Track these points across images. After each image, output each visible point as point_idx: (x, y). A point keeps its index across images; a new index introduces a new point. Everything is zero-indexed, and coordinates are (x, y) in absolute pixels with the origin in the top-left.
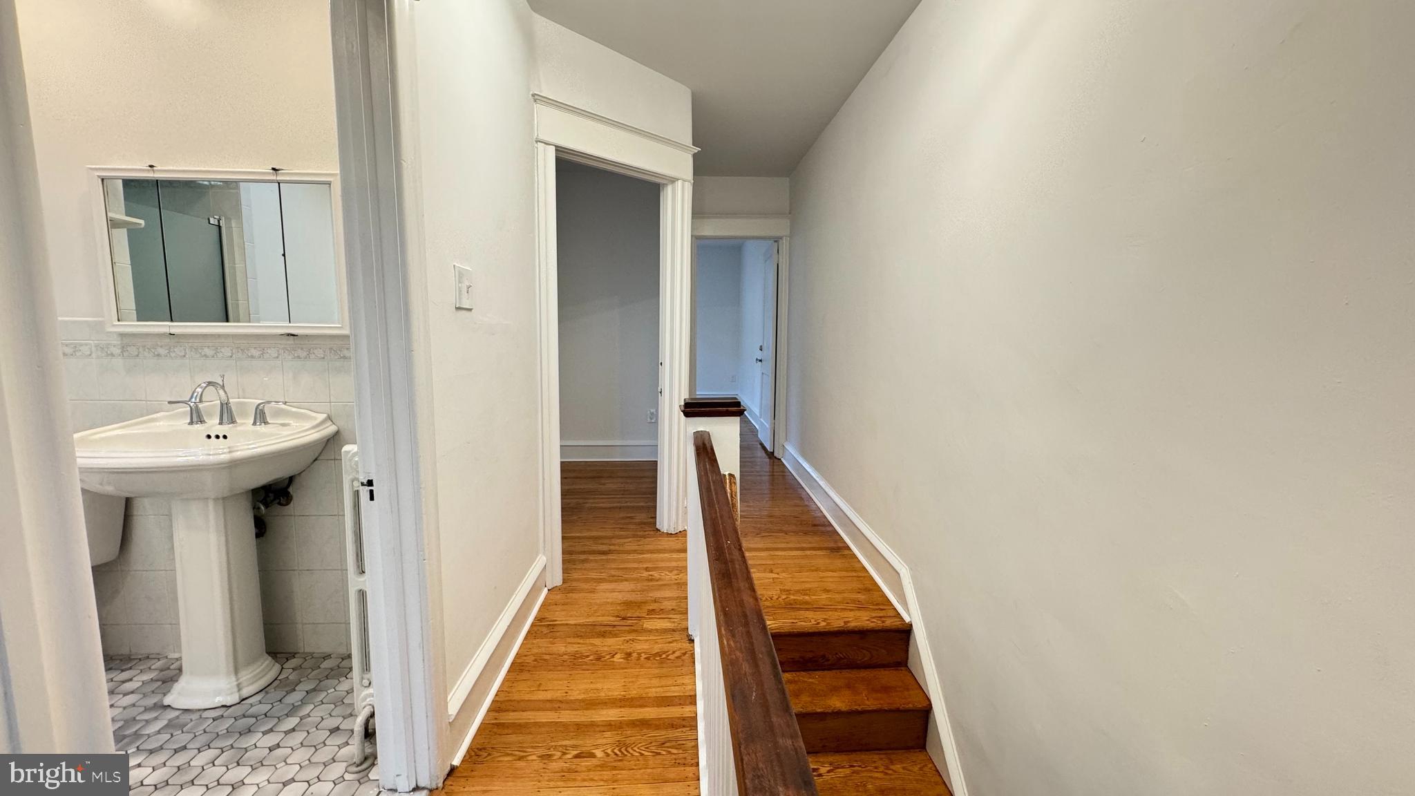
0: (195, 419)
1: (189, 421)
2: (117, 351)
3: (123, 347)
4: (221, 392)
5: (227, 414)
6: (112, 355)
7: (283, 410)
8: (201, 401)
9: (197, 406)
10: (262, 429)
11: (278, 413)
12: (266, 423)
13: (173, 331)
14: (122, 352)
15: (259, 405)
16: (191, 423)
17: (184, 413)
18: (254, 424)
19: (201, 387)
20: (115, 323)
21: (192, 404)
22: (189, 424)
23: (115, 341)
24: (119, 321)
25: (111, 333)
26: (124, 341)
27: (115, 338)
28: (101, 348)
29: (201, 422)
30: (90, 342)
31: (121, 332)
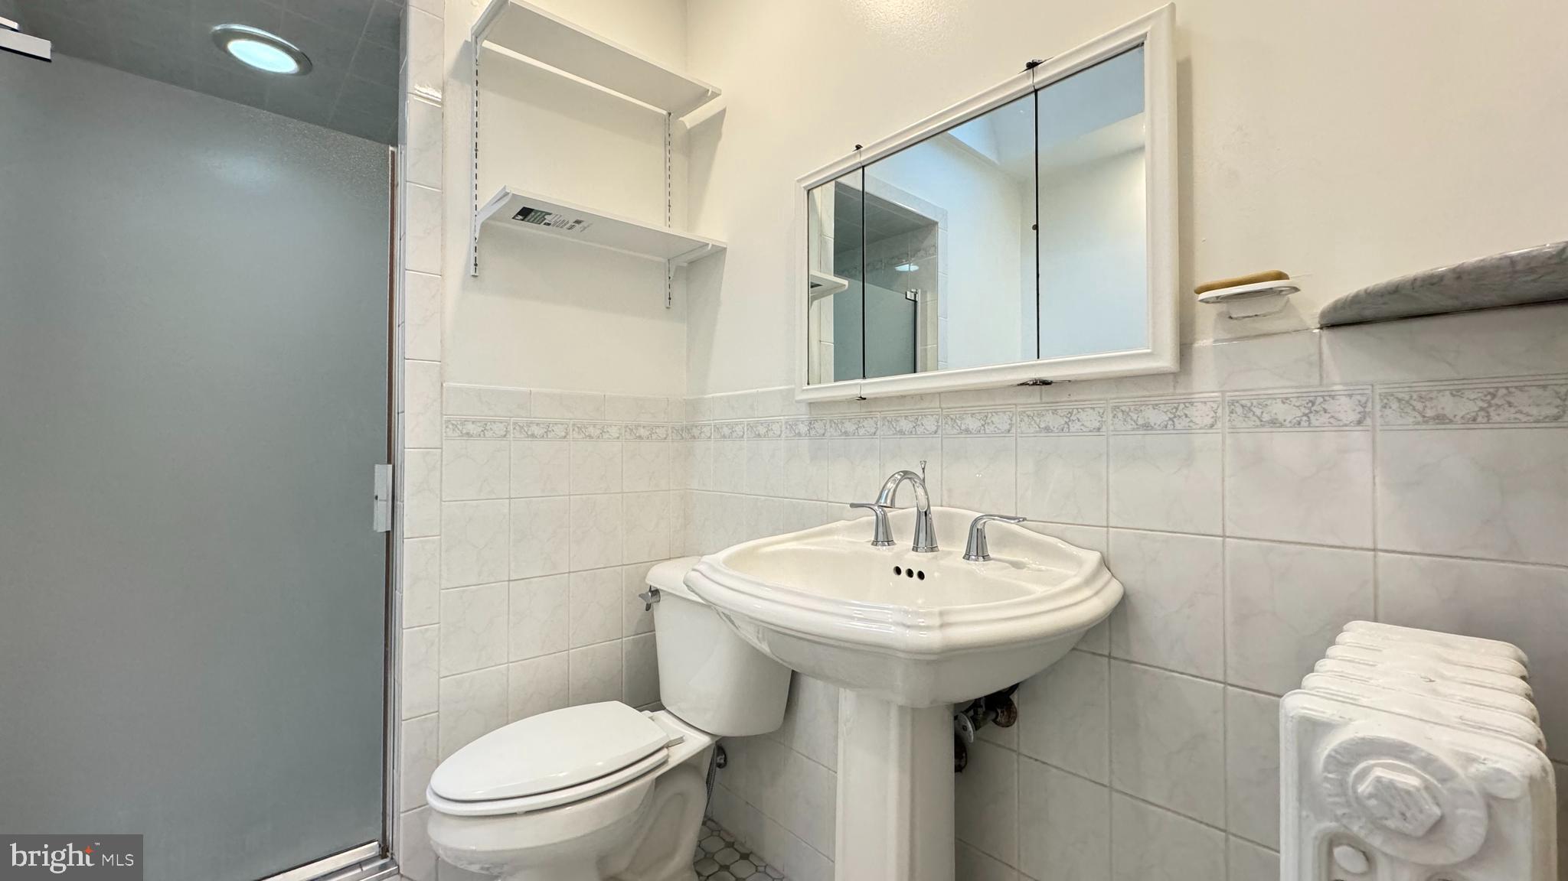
0: (881, 538)
1: (873, 539)
2: (803, 428)
3: (810, 423)
4: (920, 491)
5: (926, 535)
6: (799, 434)
7: (1015, 535)
8: (892, 506)
9: (885, 515)
10: (976, 566)
11: (1008, 540)
12: (986, 557)
13: (864, 393)
14: (808, 430)
15: (976, 521)
16: (875, 543)
17: (869, 523)
18: (967, 556)
19: (894, 482)
20: (805, 388)
21: (879, 511)
22: (872, 544)
23: (804, 414)
24: (808, 384)
25: (798, 402)
26: (813, 413)
27: (804, 409)
28: (791, 426)
29: (889, 545)
30: (782, 418)
31: (809, 399)
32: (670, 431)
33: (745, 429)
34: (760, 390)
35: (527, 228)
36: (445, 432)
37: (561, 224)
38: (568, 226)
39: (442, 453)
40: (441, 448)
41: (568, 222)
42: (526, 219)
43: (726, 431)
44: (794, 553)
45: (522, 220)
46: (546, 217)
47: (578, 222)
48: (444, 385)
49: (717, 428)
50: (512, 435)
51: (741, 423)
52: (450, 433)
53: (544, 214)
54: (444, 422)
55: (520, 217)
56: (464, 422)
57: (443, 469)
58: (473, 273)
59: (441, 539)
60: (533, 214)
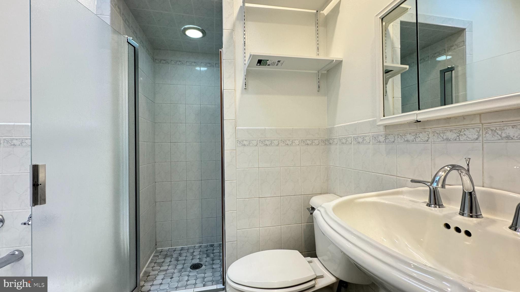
0: (433, 202)
1: (427, 202)
2: (382, 139)
3: (386, 136)
4: (466, 178)
6: (380, 142)
8: (442, 185)
13: (420, 118)
14: (385, 140)
16: (429, 204)
19: (445, 171)
20: (381, 119)
22: (427, 205)
23: (382, 131)
24: (384, 116)
25: (379, 125)
26: (387, 130)
27: (382, 129)
28: (375, 138)
29: (439, 207)
30: (370, 134)
31: (385, 124)
32: (320, 141)
33: (353, 140)
34: (359, 122)
35: (262, 68)
36: (237, 144)
37: (273, 64)
38: (276, 64)
39: (236, 151)
40: (236, 150)
41: (275, 63)
42: (261, 65)
43: (344, 141)
44: (374, 204)
45: (260, 65)
46: (267, 62)
47: (279, 61)
48: (236, 128)
49: (340, 140)
50: (259, 145)
51: (351, 137)
52: (238, 145)
53: (266, 61)
54: (236, 140)
55: (259, 64)
56: (243, 141)
57: (237, 157)
58: (245, 88)
59: (236, 181)
60: (262, 62)
